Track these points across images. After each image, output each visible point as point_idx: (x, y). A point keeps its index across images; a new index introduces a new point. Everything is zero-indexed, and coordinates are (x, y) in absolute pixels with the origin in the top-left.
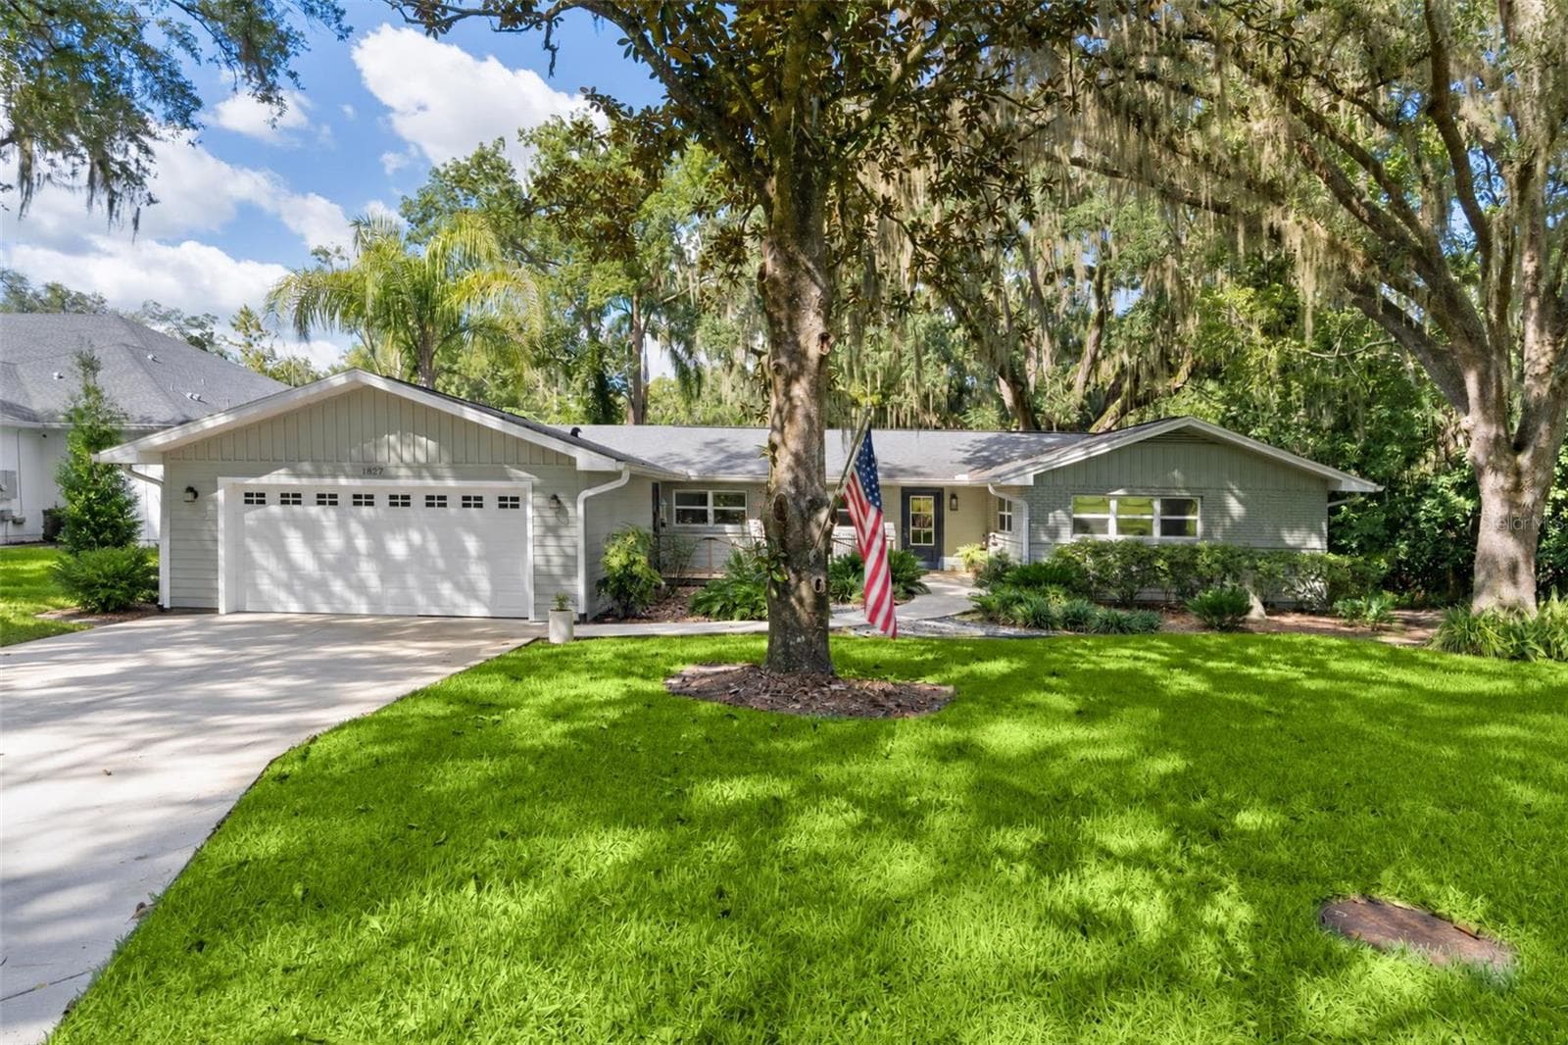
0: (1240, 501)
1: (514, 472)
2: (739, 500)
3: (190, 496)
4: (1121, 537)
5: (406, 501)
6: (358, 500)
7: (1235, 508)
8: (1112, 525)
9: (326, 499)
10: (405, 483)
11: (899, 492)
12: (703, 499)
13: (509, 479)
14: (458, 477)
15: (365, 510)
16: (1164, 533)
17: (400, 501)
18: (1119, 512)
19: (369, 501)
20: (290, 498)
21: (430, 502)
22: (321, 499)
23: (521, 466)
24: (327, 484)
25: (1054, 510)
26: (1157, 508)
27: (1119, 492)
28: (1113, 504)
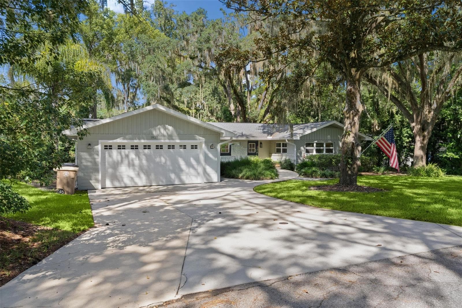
1: (198, 137)
3: (90, 147)
4: (316, 154)
5: (161, 147)
6: (145, 147)
8: (314, 151)
9: (134, 147)
10: (163, 141)
11: (247, 142)
13: (196, 139)
14: (180, 139)
15: (146, 151)
16: (326, 152)
17: (159, 147)
18: (316, 147)
19: (149, 147)
20: (121, 147)
21: (169, 147)
22: (132, 147)
23: (200, 135)
24: (136, 142)
26: (325, 146)
27: (316, 141)
28: (315, 145)
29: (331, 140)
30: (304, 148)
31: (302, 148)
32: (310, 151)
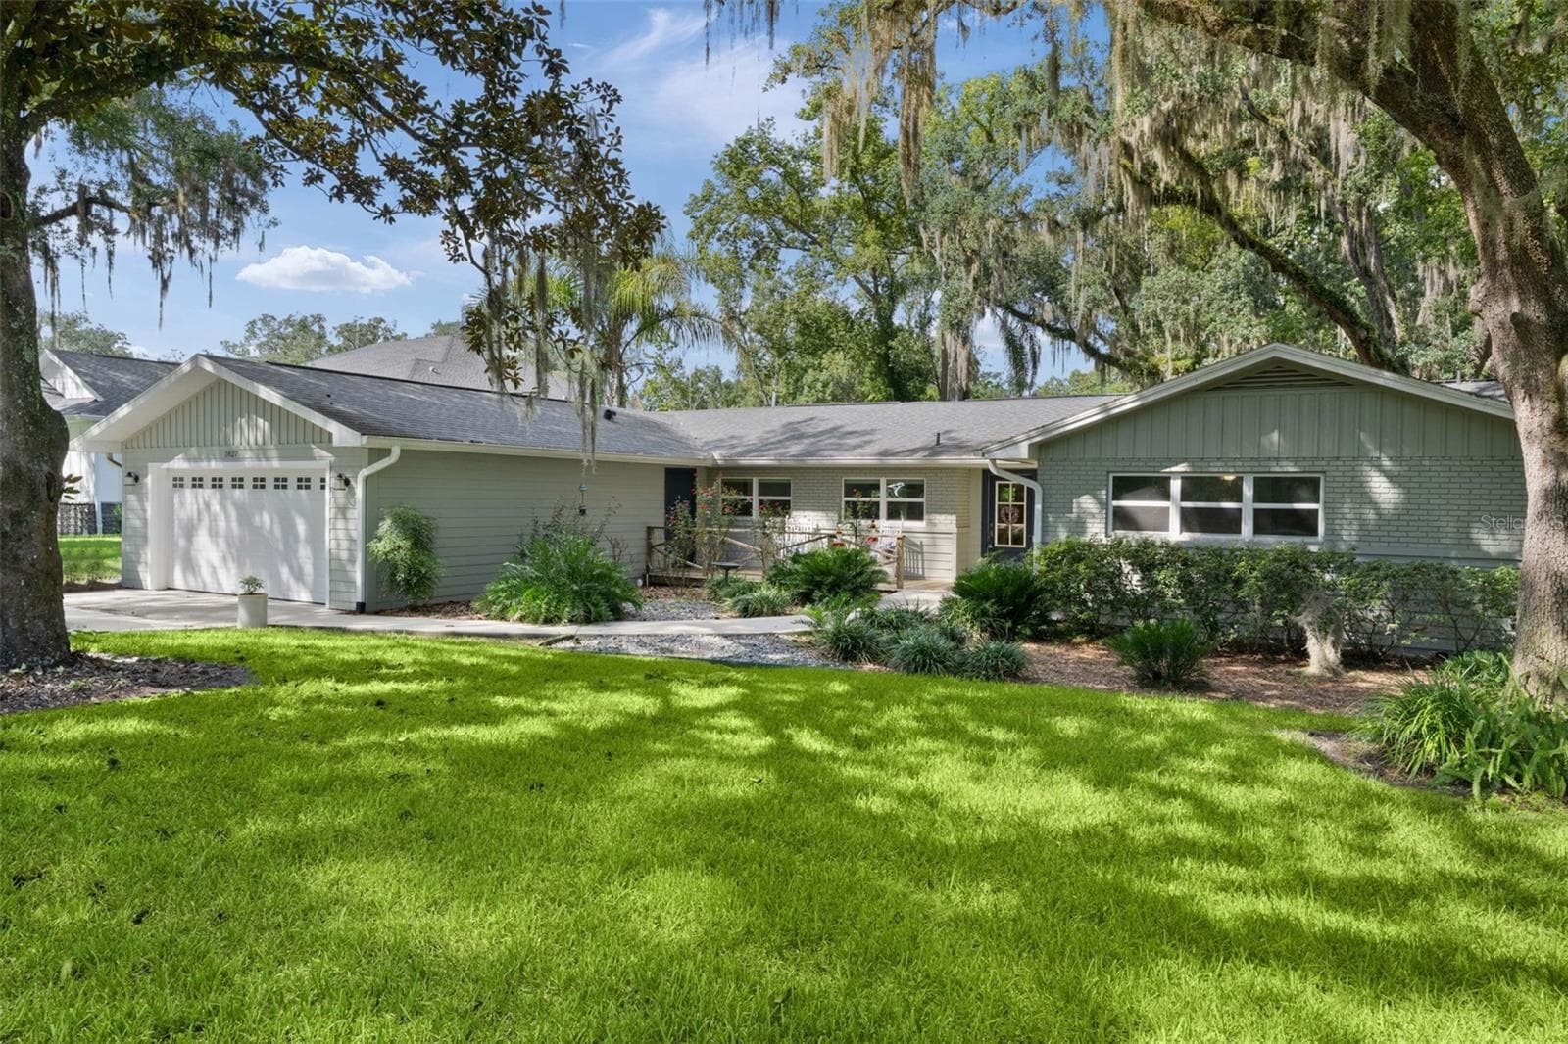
0: (1391, 477)
1: (316, 450)
2: (784, 488)
3: (130, 480)
4: (1186, 536)
7: (1382, 489)
8: (1175, 520)
9: (217, 482)
10: (247, 464)
12: (745, 488)
15: (237, 493)
16: (1258, 529)
18: (1185, 497)
24: (203, 467)
25: (1078, 496)
26: (1248, 491)
27: (1181, 468)
28: (1176, 486)
29: (1296, 461)
30: (1104, 505)
31: (1087, 502)
32: (1142, 519)
